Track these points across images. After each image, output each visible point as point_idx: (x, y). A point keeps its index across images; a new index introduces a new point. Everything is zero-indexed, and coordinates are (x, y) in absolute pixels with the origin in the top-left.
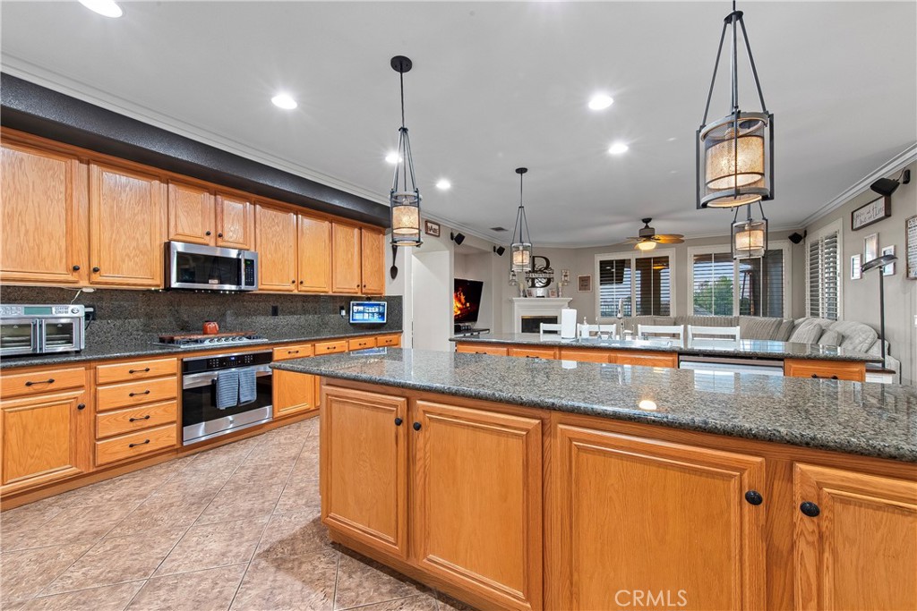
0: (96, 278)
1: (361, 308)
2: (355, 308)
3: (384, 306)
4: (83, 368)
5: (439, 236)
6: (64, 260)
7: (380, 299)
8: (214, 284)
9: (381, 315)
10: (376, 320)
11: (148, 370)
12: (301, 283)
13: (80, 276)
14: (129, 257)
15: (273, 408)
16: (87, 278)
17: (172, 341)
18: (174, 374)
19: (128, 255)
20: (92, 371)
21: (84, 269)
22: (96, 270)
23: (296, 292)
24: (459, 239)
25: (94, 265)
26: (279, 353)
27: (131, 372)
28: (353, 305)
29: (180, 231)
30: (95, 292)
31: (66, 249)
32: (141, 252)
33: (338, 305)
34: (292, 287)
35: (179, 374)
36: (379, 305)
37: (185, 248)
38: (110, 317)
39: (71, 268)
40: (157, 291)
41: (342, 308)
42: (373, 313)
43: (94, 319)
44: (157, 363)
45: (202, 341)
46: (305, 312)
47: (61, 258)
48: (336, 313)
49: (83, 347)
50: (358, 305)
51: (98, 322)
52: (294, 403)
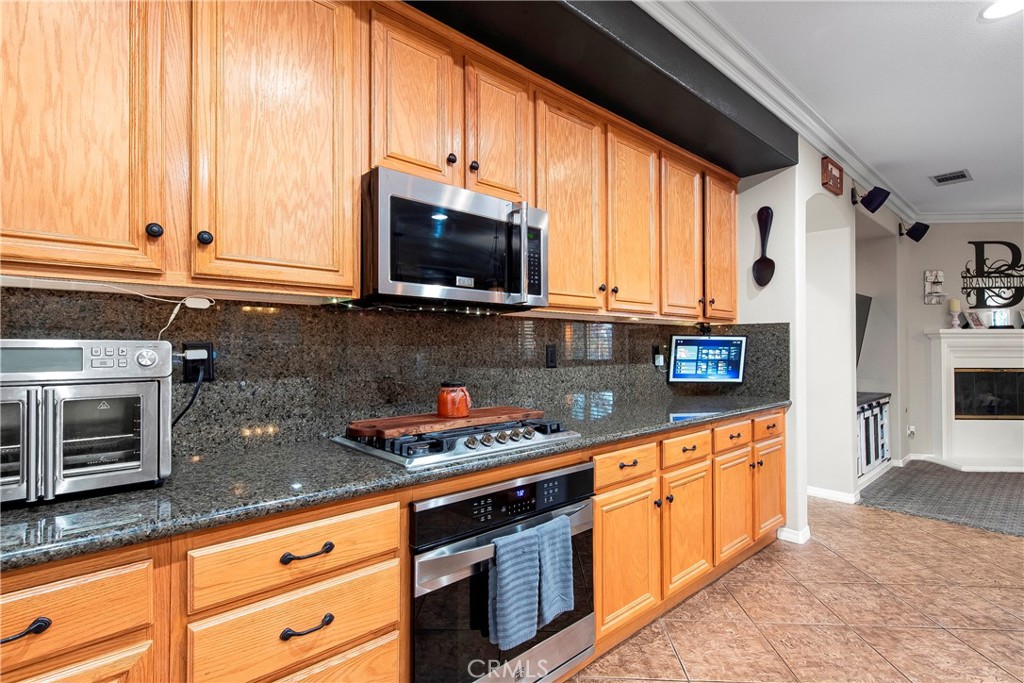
0: (205, 262)
1: (693, 351)
2: (681, 350)
3: (739, 346)
4: (147, 565)
5: (839, 194)
6: (124, 208)
7: (733, 330)
8: (465, 289)
9: (732, 365)
10: (722, 375)
11: (328, 548)
12: (615, 291)
13: (164, 255)
14: (285, 207)
16: (183, 262)
17: (378, 440)
18: (391, 554)
19: (281, 203)
20: (176, 566)
21: (176, 236)
22: (204, 240)
24: (873, 200)
25: (203, 225)
26: (602, 466)
27: (286, 560)
28: (677, 344)
29: (394, 149)
30: (212, 309)
31: (131, 175)
32: (312, 196)
33: (647, 343)
34: (599, 300)
35: (403, 551)
36: (729, 344)
37: (409, 188)
38: (245, 373)
39: (142, 230)
40: (341, 307)
41: (656, 351)
42: (716, 362)
43: (209, 379)
44: (351, 524)
47: (116, 200)
48: (647, 361)
49: (166, 471)
50: (686, 343)
51: (218, 386)
52: (628, 595)
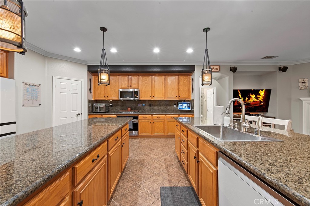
1: (181, 104)
2: (179, 104)
5: (219, 71)
7: (188, 101)
8: (128, 98)
9: (189, 107)
10: (187, 109)
15: (139, 132)
23: (152, 99)
24: (234, 70)
26: (140, 117)
30: (112, 101)
31: (104, 93)
33: (173, 104)
36: (188, 103)
37: (122, 90)
41: (175, 104)
42: (186, 106)
45: (123, 112)
46: (161, 106)
47: (103, 95)
48: (172, 106)
50: (180, 103)
52: (145, 132)
